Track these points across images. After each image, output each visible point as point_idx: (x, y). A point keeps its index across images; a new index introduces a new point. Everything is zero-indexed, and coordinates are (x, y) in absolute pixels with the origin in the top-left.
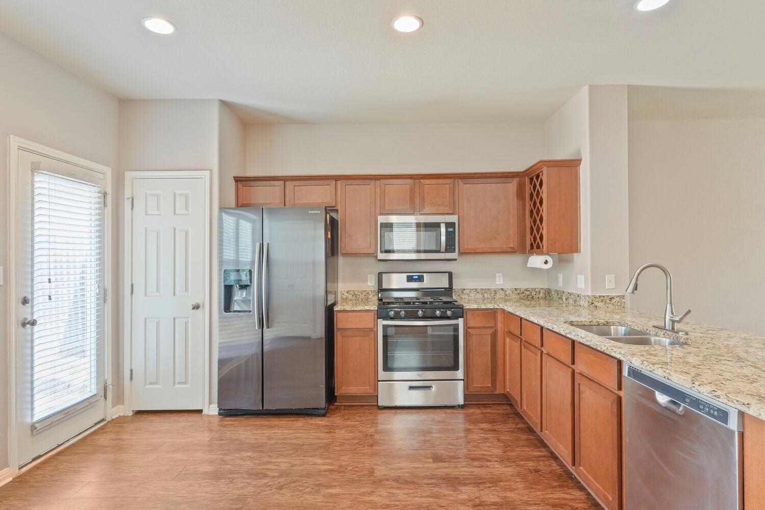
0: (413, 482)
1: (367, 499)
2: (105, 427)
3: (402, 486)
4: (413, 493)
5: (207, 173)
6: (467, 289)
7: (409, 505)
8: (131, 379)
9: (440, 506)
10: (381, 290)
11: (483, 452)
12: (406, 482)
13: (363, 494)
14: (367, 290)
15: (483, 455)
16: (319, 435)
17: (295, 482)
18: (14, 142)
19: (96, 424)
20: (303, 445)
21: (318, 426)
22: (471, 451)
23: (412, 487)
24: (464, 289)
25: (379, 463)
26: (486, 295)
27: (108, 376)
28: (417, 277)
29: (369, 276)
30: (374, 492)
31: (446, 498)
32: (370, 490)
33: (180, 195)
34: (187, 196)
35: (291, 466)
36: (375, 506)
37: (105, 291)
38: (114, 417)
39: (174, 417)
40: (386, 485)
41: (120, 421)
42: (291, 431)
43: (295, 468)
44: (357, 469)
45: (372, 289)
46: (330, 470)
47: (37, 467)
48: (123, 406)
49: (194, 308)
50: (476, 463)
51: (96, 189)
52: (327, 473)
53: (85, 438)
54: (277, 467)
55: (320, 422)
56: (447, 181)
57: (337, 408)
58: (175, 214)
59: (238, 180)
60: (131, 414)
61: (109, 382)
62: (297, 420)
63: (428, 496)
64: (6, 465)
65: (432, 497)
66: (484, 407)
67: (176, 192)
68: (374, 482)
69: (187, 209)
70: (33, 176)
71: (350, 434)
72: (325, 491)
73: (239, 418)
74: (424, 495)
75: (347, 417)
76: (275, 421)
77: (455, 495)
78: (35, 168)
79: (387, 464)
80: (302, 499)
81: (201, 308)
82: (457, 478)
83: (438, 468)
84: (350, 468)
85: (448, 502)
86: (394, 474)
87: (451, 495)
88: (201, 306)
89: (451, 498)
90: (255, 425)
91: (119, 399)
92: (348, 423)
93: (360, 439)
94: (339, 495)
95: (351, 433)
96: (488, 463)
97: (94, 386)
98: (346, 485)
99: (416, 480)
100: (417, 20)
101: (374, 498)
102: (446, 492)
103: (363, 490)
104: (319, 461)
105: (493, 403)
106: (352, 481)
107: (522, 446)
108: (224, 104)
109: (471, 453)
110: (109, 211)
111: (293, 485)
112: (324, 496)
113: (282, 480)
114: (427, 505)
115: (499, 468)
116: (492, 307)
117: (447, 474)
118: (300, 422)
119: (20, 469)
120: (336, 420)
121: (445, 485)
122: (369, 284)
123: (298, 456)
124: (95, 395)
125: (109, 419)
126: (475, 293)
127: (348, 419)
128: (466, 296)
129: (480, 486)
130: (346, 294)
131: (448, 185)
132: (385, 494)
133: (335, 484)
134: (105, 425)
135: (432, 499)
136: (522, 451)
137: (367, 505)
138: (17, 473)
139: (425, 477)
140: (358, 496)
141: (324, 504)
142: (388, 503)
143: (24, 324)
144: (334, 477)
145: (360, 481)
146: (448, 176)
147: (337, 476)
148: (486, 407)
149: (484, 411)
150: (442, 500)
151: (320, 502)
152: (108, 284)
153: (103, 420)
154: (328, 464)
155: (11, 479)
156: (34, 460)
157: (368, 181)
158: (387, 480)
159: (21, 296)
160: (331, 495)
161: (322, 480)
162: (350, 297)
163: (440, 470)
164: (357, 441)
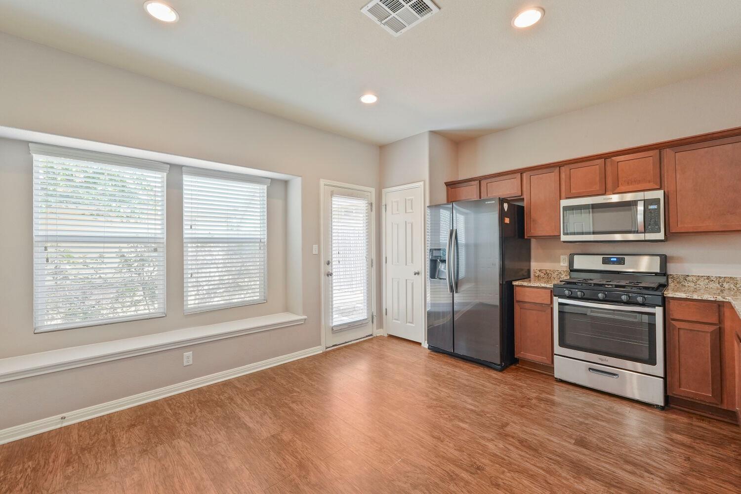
0: (536, 450)
1: (483, 442)
2: (371, 339)
3: (523, 448)
4: (528, 458)
5: (422, 183)
6: (693, 276)
7: (515, 465)
8: (386, 314)
9: (546, 481)
10: (572, 270)
11: (649, 461)
12: (530, 447)
13: (483, 438)
14: (560, 270)
15: (648, 464)
16: (485, 383)
17: (441, 407)
18: (322, 182)
19: (367, 336)
20: (467, 386)
21: (490, 376)
22: (632, 453)
23: (532, 453)
24: (688, 276)
25: (517, 422)
26: (726, 285)
27: (374, 310)
28: (615, 259)
29: (562, 257)
30: (493, 440)
31: (560, 478)
32: (491, 437)
33: (409, 200)
34: (412, 200)
35: (448, 397)
36: (486, 451)
37: (372, 260)
38: (378, 335)
39: (405, 344)
40: (508, 440)
41: (380, 338)
42: (467, 374)
43: (448, 399)
44: (494, 419)
45: (565, 270)
46: (472, 410)
47: (334, 350)
48: (381, 330)
49: (415, 274)
50: (629, 467)
51: (366, 202)
52: (468, 411)
53: (359, 343)
54: (439, 394)
55: (494, 375)
56: (651, 153)
57: (516, 369)
58: (406, 212)
59: (448, 184)
60: (386, 335)
61: (375, 314)
62: (477, 368)
63: (542, 468)
64: (320, 344)
65: (544, 470)
66: (697, 419)
67: (407, 198)
68: (500, 434)
69: (412, 209)
70: (331, 198)
71: (511, 392)
72: (457, 422)
73: (439, 354)
74: (538, 465)
75: (518, 378)
76: (461, 364)
77: (572, 481)
78: (332, 194)
79: (524, 425)
80: (437, 420)
81: (420, 274)
82: (590, 469)
83: (574, 451)
84: (488, 415)
85: (557, 482)
86: (523, 436)
87: (567, 480)
88: (420, 273)
89: (565, 482)
90: (447, 362)
91: (380, 325)
92: (518, 383)
93: (516, 398)
94: (464, 429)
95: (513, 390)
96: (646, 474)
97: (366, 314)
98: (475, 425)
99: (540, 450)
100: (538, 10)
101: (490, 446)
102: (564, 474)
103: (485, 435)
104: (470, 401)
105: (721, 419)
106: (482, 425)
107: (723, 481)
108: (433, 133)
109: (631, 455)
110: (374, 213)
111: (438, 409)
112: (453, 425)
113: (435, 402)
114: (532, 473)
115: (659, 486)
116: (712, 299)
117: (580, 461)
118: (478, 370)
119: (326, 348)
120: (508, 377)
121: (569, 468)
122: (562, 264)
123: (458, 392)
124: (366, 319)
125: (374, 335)
126: (707, 281)
127: (520, 380)
128: (692, 285)
129: (613, 488)
130: (538, 272)
131: (651, 158)
132: (501, 446)
133: (467, 421)
134: (372, 339)
135: (543, 472)
136: (716, 485)
137: (480, 446)
138: (324, 350)
139: (553, 452)
140: (478, 437)
141: (449, 430)
142: (498, 454)
143: (328, 275)
144: (471, 416)
145: (489, 427)
146: (649, 147)
147: (473, 416)
148: (703, 420)
149: (694, 423)
150: (552, 478)
151: (447, 428)
152: (374, 257)
153: (371, 335)
154: (475, 406)
155: (321, 352)
156: (333, 346)
157: (552, 169)
158: (513, 437)
159: (326, 261)
160: (459, 427)
161: (461, 414)
162: (542, 275)
163: (575, 454)
164: (512, 398)
